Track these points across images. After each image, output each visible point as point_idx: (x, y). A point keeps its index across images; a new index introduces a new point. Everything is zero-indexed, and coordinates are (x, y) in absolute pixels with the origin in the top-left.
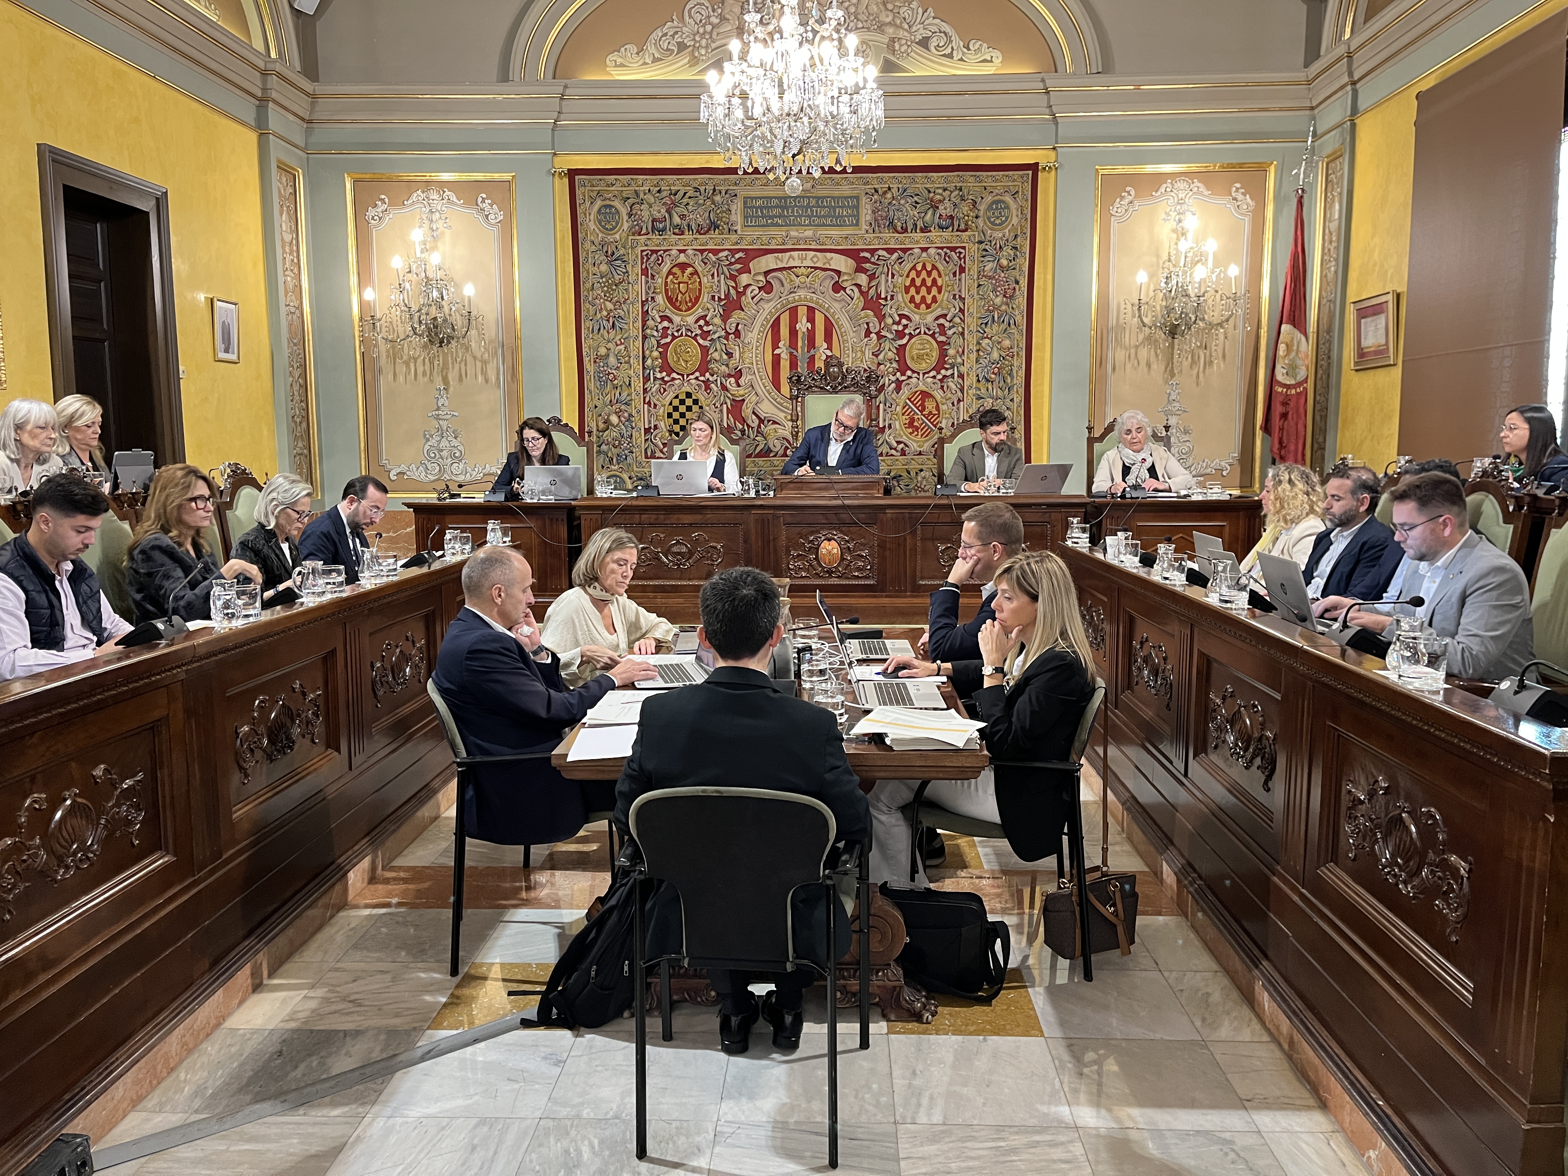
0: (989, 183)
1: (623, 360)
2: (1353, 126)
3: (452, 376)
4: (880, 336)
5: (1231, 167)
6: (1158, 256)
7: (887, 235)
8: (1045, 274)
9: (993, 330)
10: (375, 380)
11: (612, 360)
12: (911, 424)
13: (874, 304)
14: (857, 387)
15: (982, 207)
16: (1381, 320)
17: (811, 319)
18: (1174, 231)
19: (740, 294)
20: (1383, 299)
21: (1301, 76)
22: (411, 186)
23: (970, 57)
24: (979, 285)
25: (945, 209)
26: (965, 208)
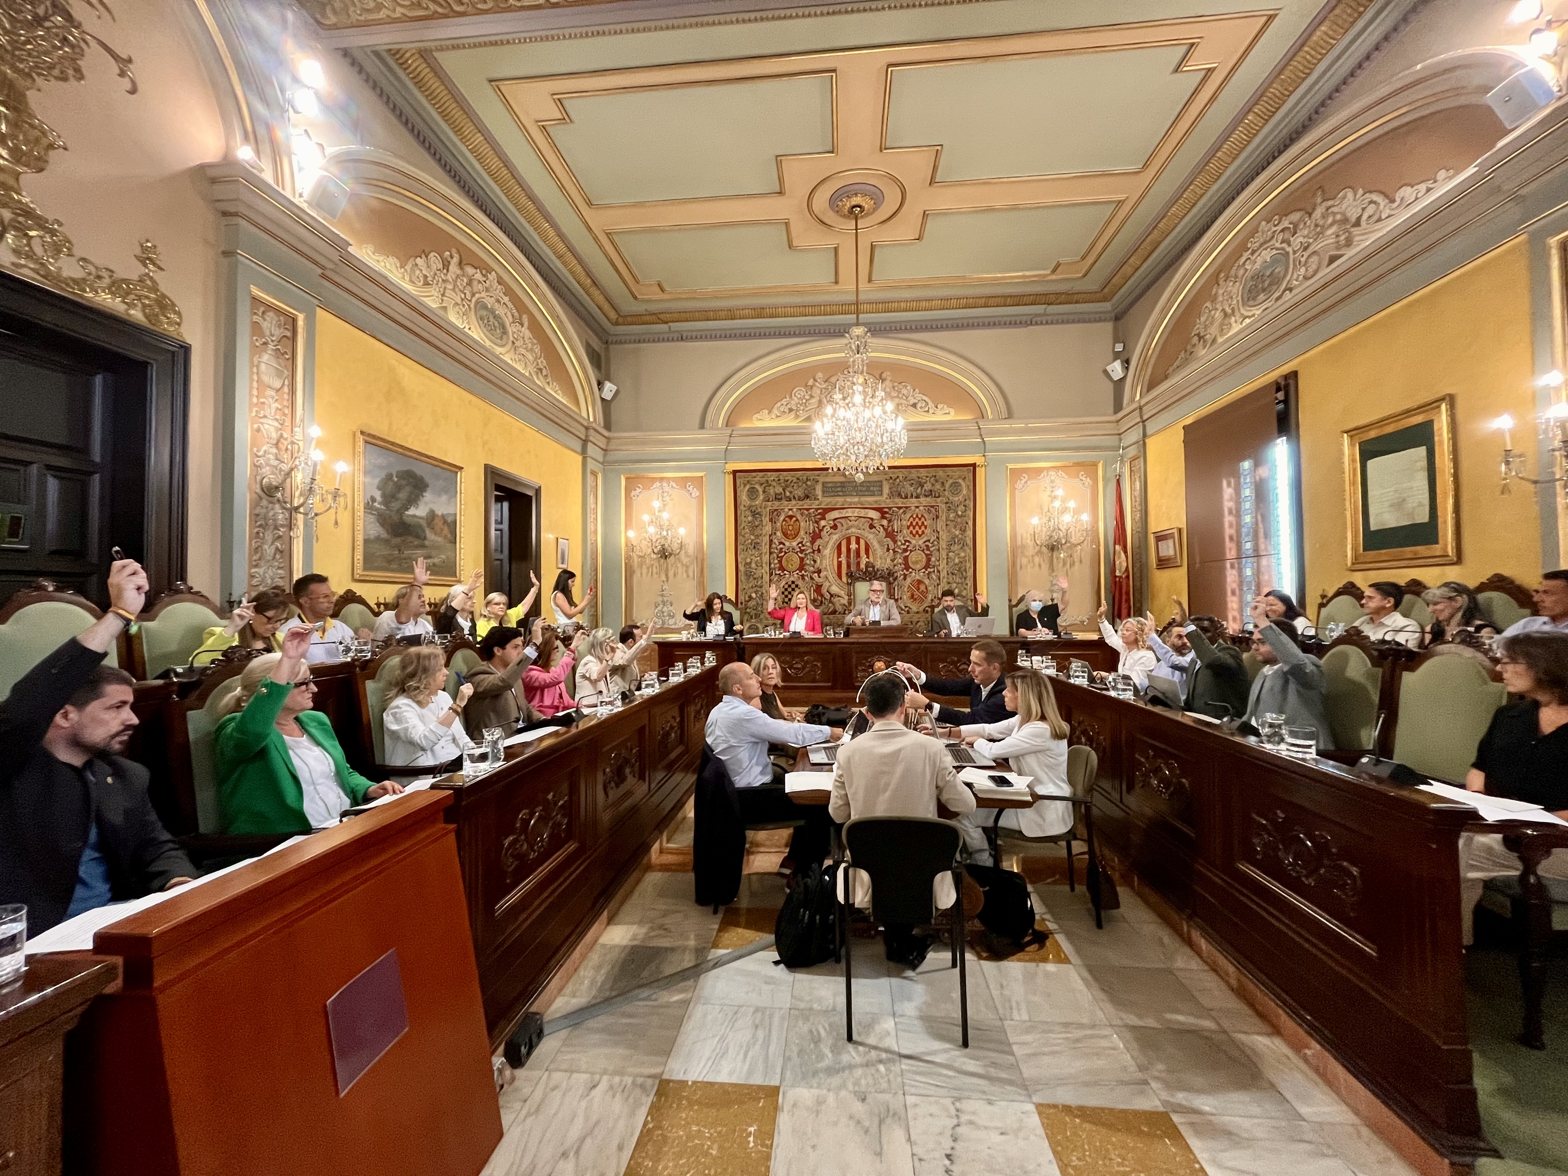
0: (950, 473)
1: (759, 565)
2: (1144, 444)
3: (671, 574)
4: (894, 552)
5: (1077, 464)
6: (1041, 509)
7: (897, 500)
8: (982, 519)
9: (956, 547)
10: (631, 576)
11: (753, 565)
12: (912, 596)
13: (891, 534)
14: (882, 578)
15: (947, 486)
16: (1170, 542)
17: (858, 543)
18: (1050, 496)
19: (821, 531)
20: (1171, 532)
21: (1114, 418)
22: (654, 480)
23: (938, 412)
24: (947, 525)
25: (928, 487)
26: (938, 486)
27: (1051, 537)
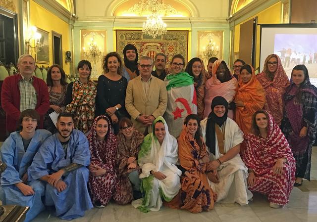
0: (181, 33)
2: (234, 27)
8: (190, 47)
15: (180, 37)
22: (90, 31)
23: (178, 14)
26: (177, 37)
27: (209, 52)
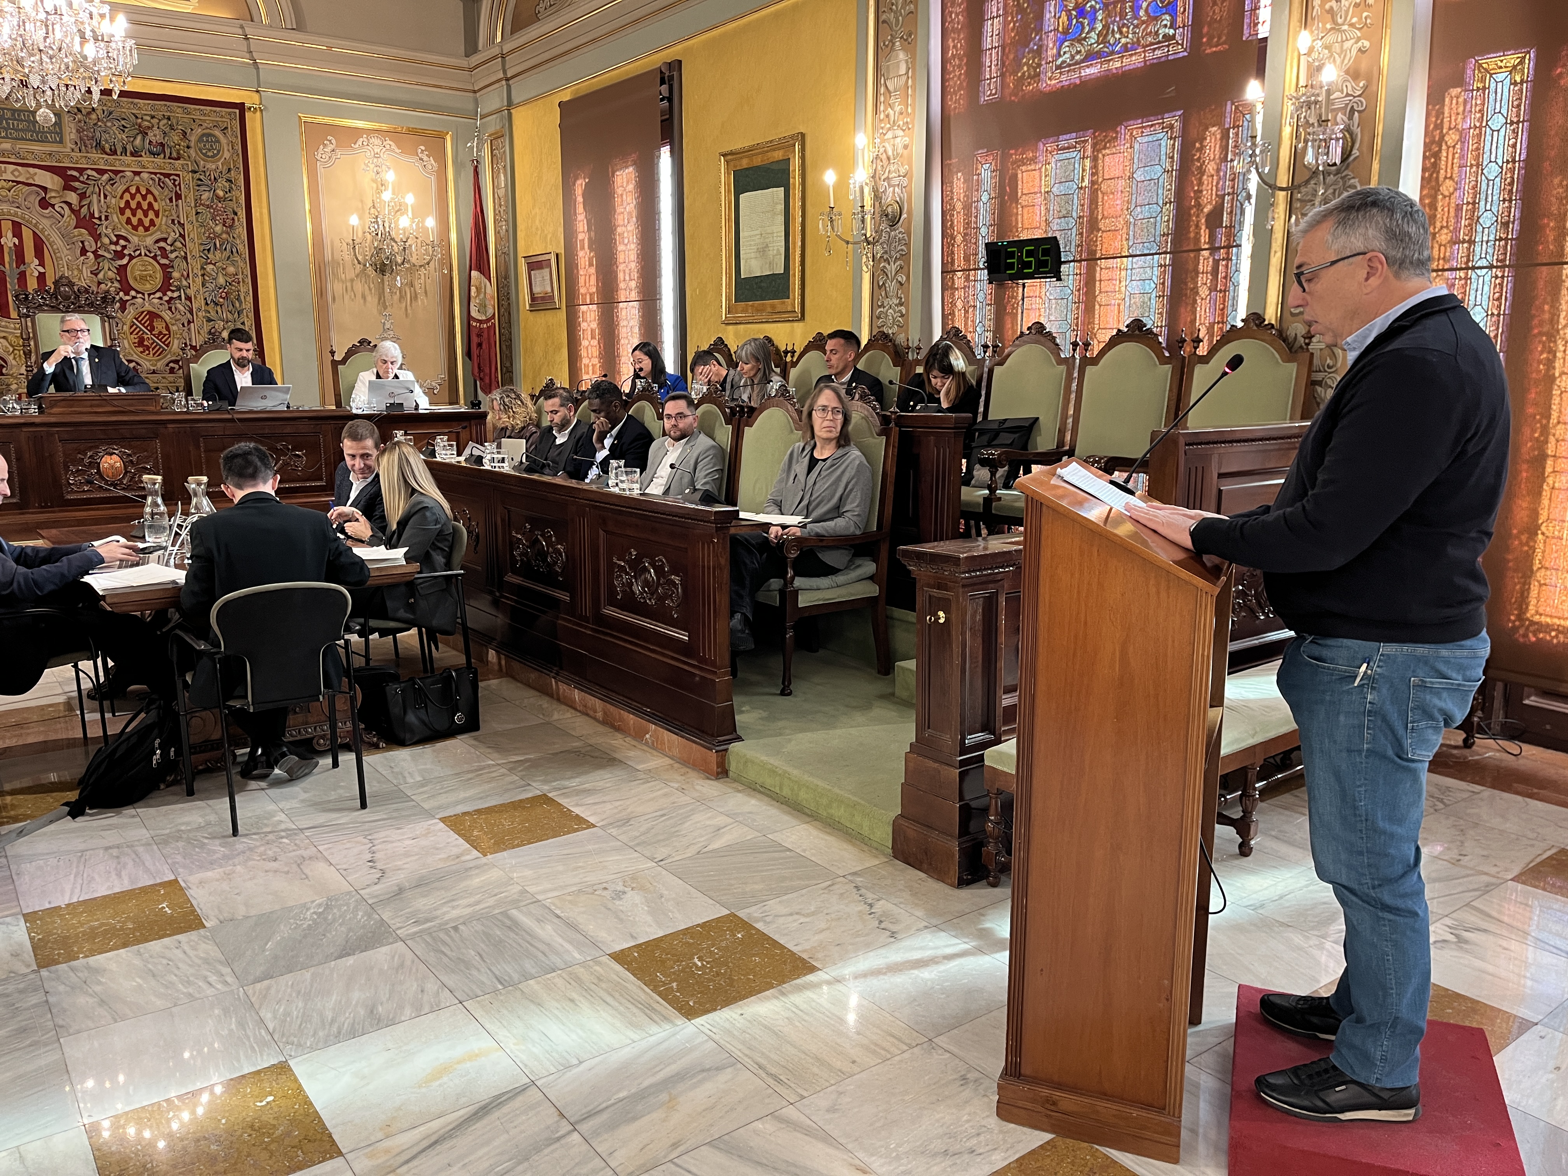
2: (510, 115)
4: (97, 256)
5: (415, 132)
6: (362, 201)
8: (261, 208)
9: (217, 256)
13: (87, 223)
14: (92, 308)
15: (193, 139)
16: (546, 271)
17: (17, 234)
18: (374, 181)
20: (547, 257)
21: (464, 63)
24: (197, 213)
25: (155, 136)
26: (175, 138)
27: (379, 250)
